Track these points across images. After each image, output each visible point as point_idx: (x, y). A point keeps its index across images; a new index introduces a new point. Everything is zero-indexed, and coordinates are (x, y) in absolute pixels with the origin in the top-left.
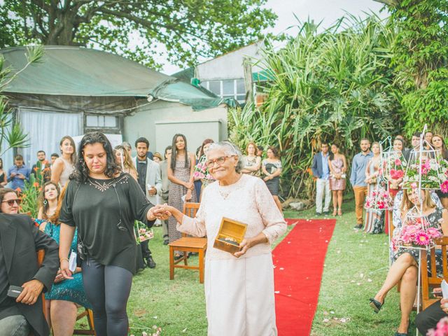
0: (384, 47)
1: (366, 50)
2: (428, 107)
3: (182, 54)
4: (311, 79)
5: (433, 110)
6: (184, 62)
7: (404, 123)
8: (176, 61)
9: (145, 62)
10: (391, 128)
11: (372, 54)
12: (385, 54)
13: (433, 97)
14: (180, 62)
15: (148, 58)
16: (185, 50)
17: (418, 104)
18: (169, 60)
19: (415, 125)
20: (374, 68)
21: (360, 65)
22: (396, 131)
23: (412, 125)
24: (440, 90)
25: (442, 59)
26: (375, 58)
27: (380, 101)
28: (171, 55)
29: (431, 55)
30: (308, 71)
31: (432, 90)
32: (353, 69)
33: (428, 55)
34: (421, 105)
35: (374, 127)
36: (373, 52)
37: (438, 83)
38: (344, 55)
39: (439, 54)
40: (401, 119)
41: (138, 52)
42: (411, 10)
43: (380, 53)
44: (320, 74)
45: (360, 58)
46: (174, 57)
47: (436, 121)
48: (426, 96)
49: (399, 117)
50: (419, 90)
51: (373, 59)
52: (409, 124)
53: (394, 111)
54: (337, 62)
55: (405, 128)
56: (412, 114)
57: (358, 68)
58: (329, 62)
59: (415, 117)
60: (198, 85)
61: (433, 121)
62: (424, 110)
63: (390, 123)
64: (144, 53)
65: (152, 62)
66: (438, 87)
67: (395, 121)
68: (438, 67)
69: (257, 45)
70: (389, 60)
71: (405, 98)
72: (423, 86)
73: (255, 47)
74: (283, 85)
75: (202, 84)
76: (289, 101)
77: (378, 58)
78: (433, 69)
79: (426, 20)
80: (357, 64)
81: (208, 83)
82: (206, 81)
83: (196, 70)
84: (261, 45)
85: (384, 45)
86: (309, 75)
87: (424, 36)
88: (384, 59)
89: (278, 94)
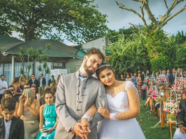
1: (140, 44)
5: (158, 64)
7: (151, 67)
8: (70, 40)
9: (57, 39)
12: (145, 46)
16: (74, 36)
18: (67, 39)
19: (154, 68)
20: (142, 50)
23: (153, 68)
24: (160, 59)
25: (161, 50)
26: (142, 47)
28: (68, 37)
32: (136, 51)
34: (155, 63)
38: (134, 46)
39: (159, 49)
44: (127, 53)
45: (138, 48)
46: (69, 38)
49: (149, 65)
50: (154, 58)
52: (152, 67)
54: (131, 49)
56: (153, 65)
57: (138, 51)
58: (129, 49)
61: (158, 67)
62: (156, 64)
64: (57, 35)
65: (60, 39)
66: (159, 58)
67: (148, 66)
68: (160, 52)
69: (103, 38)
71: (151, 60)
72: (156, 57)
74: (116, 55)
75: (84, 51)
76: (118, 60)
77: (143, 47)
78: (158, 53)
79: (156, 39)
80: (137, 49)
81: (86, 50)
82: (85, 49)
83: (82, 46)
84: (104, 38)
85: (145, 43)
86: (123, 53)
87: (155, 44)
88: (145, 48)
89: (114, 58)
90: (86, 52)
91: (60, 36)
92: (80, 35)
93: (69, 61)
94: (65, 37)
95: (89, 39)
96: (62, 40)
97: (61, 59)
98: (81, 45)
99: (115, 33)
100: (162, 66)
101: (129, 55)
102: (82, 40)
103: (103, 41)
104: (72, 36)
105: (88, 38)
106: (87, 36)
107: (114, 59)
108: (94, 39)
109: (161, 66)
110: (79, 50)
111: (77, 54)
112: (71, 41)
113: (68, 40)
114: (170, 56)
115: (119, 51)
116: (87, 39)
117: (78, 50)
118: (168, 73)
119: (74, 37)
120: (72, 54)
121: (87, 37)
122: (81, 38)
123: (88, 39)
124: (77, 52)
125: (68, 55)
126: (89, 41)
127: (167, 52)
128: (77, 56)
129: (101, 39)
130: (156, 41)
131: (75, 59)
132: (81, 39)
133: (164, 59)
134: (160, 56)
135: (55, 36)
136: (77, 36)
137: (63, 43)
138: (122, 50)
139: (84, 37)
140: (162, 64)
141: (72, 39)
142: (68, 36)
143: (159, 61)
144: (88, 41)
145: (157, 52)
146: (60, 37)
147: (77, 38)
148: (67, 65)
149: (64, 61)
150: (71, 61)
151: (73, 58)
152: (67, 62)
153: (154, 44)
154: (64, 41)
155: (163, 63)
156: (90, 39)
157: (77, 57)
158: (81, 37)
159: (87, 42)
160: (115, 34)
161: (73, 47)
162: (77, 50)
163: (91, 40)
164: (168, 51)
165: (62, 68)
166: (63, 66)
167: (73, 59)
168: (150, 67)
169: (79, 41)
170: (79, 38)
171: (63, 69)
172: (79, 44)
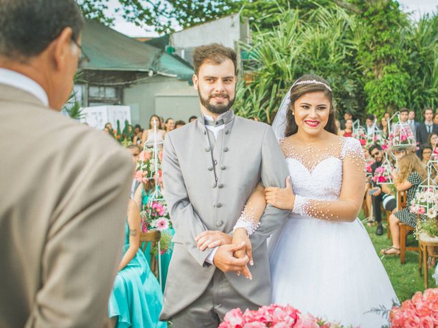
0: (351, 39)
1: (338, 40)
2: (383, 93)
3: (141, 12)
4: (295, 65)
5: (386, 95)
6: (141, 20)
7: (366, 104)
8: (133, 19)
9: (93, 15)
10: (357, 107)
11: (342, 45)
12: (352, 45)
13: (386, 86)
14: (137, 20)
15: (97, 12)
16: (145, 8)
17: (376, 90)
18: (125, 17)
19: (374, 106)
20: (344, 57)
21: (333, 54)
22: (360, 108)
23: (372, 105)
24: (391, 81)
25: (393, 58)
26: (345, 48)
27: (349, 86)
28: (128, 12)
29: (385, 55)
30: (292, 57)
31: (386, 80)
32: (328, 58)
33: (383, 55)
34: (378, 92)
35: (344, 106)
36: (342, 42)
37: (390, 75)
38: (321, 45)
39: (391, 54)
40: (363, 99)
41: (86, 4)
42: (371, 19)
43: (348, 44)
44: (302, 62)
45: (333, 49)
46: (132, 15)
47: (388, 103)
48: (382, 85)
49: (362, 97)
50: (376, 79)
51: (342, 49)
52: (370, 105)
53: (359, 93)
54: (315, 51)
55: (367, 107)
56: (372, 98)
57: (332, 57)
58: (309, 51)
59: (374, 99)
60: (173, 53)
61: (386, 104)
62: (380, 95)
63: (356, 103)
64: (93, 5)
65: (101, 15)
66: (389, 79)
67: (359, 101)
68: (391, 63)
69: (232, 17)
70: (355, 51)
71: (367, 85)
72: (380, 77)
73: (231, 19)
74: (271, 69)
75: (177, 53)
76: (277, 82)
77: (347, 48)
78: (387, 65)
79: (381, 28)
80: (331, 53)
81: (183, 52)
82: (181, 49)
83: (171, 38)
84: (237, 17)
85: (351, 37)
86: (293, 61)
87: (380, 40)
88: (351, 49)
89: (266, 75)
90: (183, 56)
91: (101, 8)
92: (165, 5)
93: (135, 84)
94: (116, 11)
95: (192, 19)
96: (110, 21)
97: (113, 77)
98: (167, 36)
99: (264, 4)
100: (396, 101)
101: (310, 69)
102: (169, 22)
103: (233, 25)
104: (140, 7)
105: (188, 17)
106: (184, 9)
107: (266, 80)
108: (208, 20)
109: (393, 102)
110: (163, 51)
111: (159, 62)
112: (137, 24)
113: (128, 21)
114: (418, 75)
115: (282, 58)
116: (185, 19)
117: (160, 50)
118: (411, 120)
119: (147, 12)
120: (143, 63)
121: (184, 14)
122: (168, 15)
123: (189, 20)
124: (158, 57)
125: (135, 66)
126: (193, 24)
127: (410, 63)
128: (159, 68)
129: (226, 21)
130: (382, 31)
131: (153, 77)
132: (167, 20)
133: (401, 83)
134: (392, 72)
135: (86, 7)
136: (156, 9)
137: (111, 27)
138: (289, 56)
139: (175, 12)
140: (396, 96)
141: (141, 17)
142: (127, 8)
143: (390, 88)
144: (188, 25)
145: (384, 62)
146: (101, 11)
147: (153, 15)
148: (128, 93)
149: (120, 83)
150: (142, 83)
151: (147, 73)
152: (128, 86)
153: (375, 40)
154: (114, 22)
155: (398, 91)
156: (196, 20)
157: (159, 73)
158: (167, 13)
159: (185, 27)
160: (266, 7)
161: (144, 40)
162: (157, 50)
163: (197, 24)
164: (413, 59)
165: (116, 104)
166: (117, 97)
167: (148, 76)
168: (363, 104)
169: (160, 25)
170: (161, 14)
171: (118, 104)
172: (160, 31)
